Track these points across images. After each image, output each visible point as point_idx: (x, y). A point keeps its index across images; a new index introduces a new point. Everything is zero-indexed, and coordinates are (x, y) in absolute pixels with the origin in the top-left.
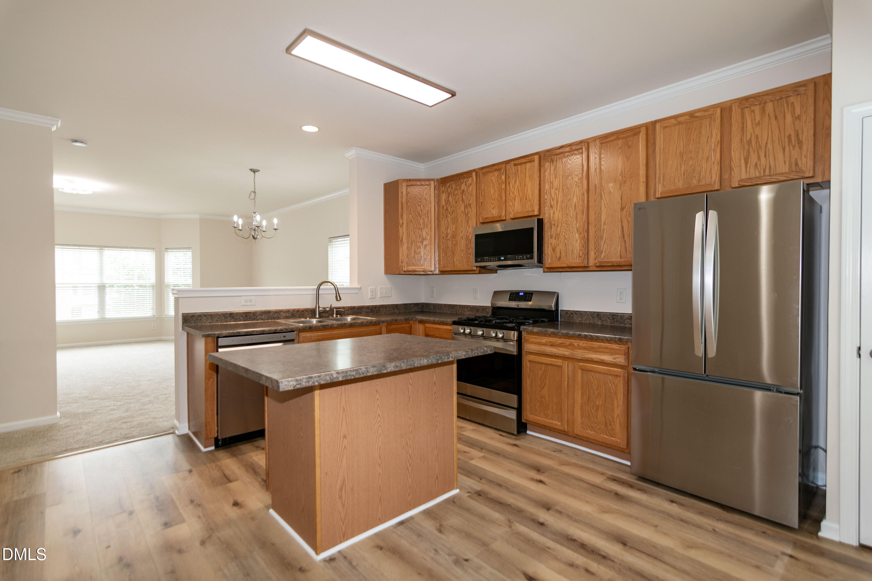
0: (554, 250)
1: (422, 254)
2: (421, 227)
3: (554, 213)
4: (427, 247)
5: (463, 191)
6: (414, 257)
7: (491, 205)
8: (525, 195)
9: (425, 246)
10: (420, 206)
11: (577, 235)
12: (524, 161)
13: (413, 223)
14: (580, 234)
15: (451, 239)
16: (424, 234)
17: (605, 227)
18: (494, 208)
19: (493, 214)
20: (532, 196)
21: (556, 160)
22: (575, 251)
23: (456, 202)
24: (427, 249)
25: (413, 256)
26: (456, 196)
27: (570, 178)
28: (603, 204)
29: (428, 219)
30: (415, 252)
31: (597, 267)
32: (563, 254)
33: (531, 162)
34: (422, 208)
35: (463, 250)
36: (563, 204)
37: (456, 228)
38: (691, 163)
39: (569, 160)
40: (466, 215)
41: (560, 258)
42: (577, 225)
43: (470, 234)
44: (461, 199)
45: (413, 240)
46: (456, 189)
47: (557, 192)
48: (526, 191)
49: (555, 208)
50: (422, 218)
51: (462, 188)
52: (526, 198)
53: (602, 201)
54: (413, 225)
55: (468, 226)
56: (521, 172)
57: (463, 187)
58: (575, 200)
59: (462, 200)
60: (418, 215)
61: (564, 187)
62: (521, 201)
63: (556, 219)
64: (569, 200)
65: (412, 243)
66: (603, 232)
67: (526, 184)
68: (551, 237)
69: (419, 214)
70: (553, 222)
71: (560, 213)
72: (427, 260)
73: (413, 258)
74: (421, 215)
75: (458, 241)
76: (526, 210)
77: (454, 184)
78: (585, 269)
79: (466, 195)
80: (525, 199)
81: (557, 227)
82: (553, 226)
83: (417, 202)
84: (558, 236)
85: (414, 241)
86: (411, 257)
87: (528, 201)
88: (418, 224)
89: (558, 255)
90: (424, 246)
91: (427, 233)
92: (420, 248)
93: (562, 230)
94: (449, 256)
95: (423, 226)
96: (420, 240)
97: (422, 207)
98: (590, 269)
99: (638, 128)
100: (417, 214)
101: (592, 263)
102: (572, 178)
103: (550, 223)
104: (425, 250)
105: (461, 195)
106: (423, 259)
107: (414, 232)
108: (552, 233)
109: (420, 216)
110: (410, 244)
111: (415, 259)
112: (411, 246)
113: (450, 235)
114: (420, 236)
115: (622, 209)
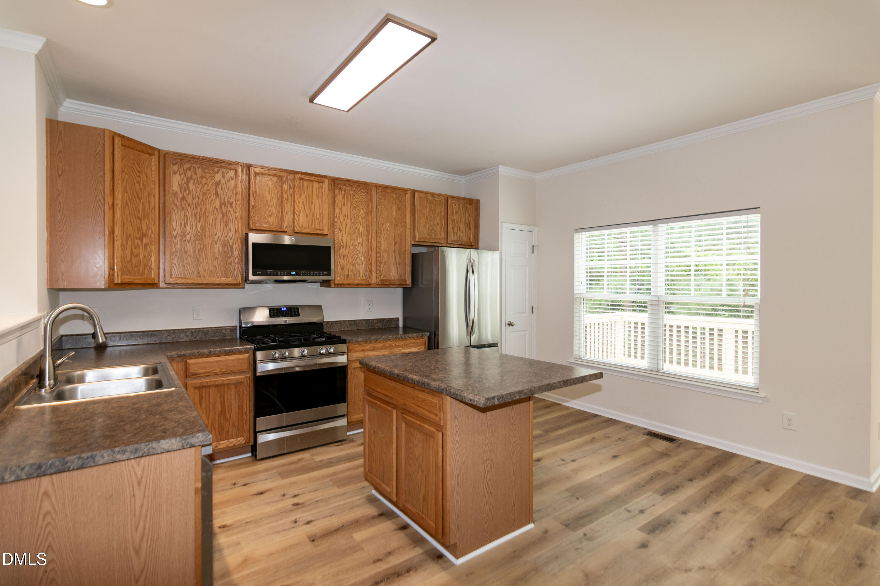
0: (342, 268)
1: (141, 257)
2: (140, 215)
3: (342, 236)
4: (148, 247)
5: (218, 184)
6: (131, 260)
7: (267, 213)
8: (312, 212)
9: (146, 245)
10: (139, 182)
11: (363, 258)
12: (313, 179)
13: (129, 207)
14: (365, 257)
15: (192, 241)
16: (144, 227)
17: (384, 255)
18: (271, 216)
19: (269, 222)
20: (320, 215)
21: (345, 191)
22: (361, 271)
23: (204, 194)
24: (148, 250)
25: (129, 260)
26: (203, 186)
27: (357, 209)
28: (382, 236)
29: (149, 205)
30: (132, 253)
31: (378, 284)
32: (351, 273)
33: (319, 182)
34: (141, 187)
35: (216, 257)
36: (351, 230)
37: (203, 228)
38: (432, 223)
39: (356, 194)
40: (225, 215)
41: (348, 276)
42: (363, 250)
43: (231, 239)
44: (214, 191)
45: (128, 234)
46: (202, 177)
47: (346, 218)
48: (313, 208)
49: (343, 231)
50: (141, 202)
51: (217, 179)
52: (313, 216)
53: (382, 235)
54: (129, 210)
55: (226, 229)
56: (307, 188)
57: (218, 177)
58: (361, 229)
59: (217, 194)
60: (136, 197)
61: (352, 216)
62: (307, 216)
63: (344, 241)
64: (356, 228)
65: (127, 240)
66: (383, 259)
67: (313, 201)
68: (340, 257)
69: (138, 195)
70: (342, 244)
71: (349, 237)
72: (147, 267)
73: (128, 262)
74: (140, 198)
75: (207, 245)
76: (314, 227)
77: (200, 169)
78: (368, 285)
79: (223, 190)
80: (311, 216)
81: (346, 249)
82: (342, 247)
83: (136, 175)
84: (345, 257)
85: (130, 235)
86: (126, 260)
87: (316, 219)
88: (136, 210)
89: (346, 273)
90: (144, 245)
91: (148, 227)
92: (139, 248)
93: (350, 251)
94: (188, 264)
95: (143, 215)
96: (138, 236)
97: (141, 185)
98: (372, 286)
99: (406, 190)
100: (135, 194)
101: (374, 280)
102: (359, 211)
103: (339, 245)
104: (145, 252)
105: (214, 187)
106: (142, 264)
107: (131, 221)
108: (341, 254)
109: (138, 198)
110: (124, 240)
111: (132, 265)
112: (127, 243)
113: (190, 235)
114: (139, 229)
115: (395, 244)
